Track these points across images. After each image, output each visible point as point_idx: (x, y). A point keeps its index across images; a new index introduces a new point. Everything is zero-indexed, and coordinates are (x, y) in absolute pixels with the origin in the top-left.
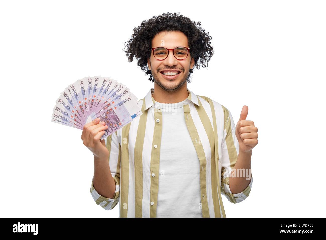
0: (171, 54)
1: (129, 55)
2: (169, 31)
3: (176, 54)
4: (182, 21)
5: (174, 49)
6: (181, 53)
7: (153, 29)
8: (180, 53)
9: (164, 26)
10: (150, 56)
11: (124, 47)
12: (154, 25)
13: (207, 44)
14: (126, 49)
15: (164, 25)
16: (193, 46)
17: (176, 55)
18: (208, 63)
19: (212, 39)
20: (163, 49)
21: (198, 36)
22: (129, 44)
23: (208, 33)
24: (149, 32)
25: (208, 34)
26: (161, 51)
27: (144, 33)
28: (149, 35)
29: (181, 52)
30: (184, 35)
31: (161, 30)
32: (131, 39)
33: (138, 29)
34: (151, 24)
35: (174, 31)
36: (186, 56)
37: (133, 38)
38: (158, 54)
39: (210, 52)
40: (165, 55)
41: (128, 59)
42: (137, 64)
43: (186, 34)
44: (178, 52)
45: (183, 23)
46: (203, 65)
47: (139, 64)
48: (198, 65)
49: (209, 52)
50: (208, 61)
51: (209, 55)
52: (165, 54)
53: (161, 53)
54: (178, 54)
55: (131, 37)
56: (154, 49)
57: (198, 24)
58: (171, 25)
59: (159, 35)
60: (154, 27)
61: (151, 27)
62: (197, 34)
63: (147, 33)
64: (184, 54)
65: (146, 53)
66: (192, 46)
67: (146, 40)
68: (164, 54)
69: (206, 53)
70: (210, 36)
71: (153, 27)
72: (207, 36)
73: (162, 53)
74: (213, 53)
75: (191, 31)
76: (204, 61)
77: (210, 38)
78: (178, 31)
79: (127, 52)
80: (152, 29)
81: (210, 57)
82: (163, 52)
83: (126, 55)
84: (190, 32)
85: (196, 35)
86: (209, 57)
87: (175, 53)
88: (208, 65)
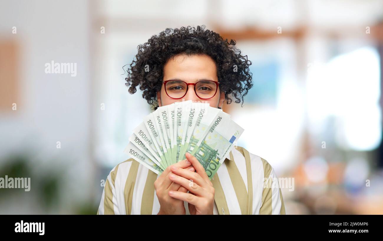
0: (191, 90)
1: (130, 84)
2: (189, 54)
3: (199, 89)
4: (209, 40)
5: (196, 83)
6: (206, 88)
7: (166, 51)
8: (204, 87)
9: (182, 47)
10: (160, 90)
11: (123, 72)
12: (167, 45)
13: (244, 71)
14: (126, 76)
15: (181, 45)
16: (224, 77)
17: (199, 91)
18: (244, 98)
19: (251, 64)
20: (179, 81)
21: (231, 63)
22: (130, 68)
23: (247, 56)
24: (160, 55)
25: (246, 58)
26: (177, 85)
27: (153, 55)
28: (160, 59)
29: (207, 86)
30: (211, 60)
31: (178, 52)
32: (133, 61)
33: (145, 47)
34: (163, 43)
35: (197, 55)
36: (214, 92)
37: (136, 60)
38: (171, 89)
39: (248, 82)
40: (182, 91)
41: (129, 90)
42: (141, 96)
43: (214, 58)
44: (202, 86)
45: (210, 42)
46: (237, 98)
47: (145, 97)
48: (230, 98)
49: (246, 82)
50: (244, 95)
51: (247, 87)
52: (183, 89)
53: (176, 88)
54: (201, 89)
55: (134, 58)
56: (166, 82)
57: (231, 44)
58: (192, 46)
59: (174, 60)
60: (167, 47)
61: (164, 47)
62: (229, 60)
63: (157, 56)
64: (210, 89)
65: (154, 85)
66: (222, 77)
67: (155, 65)
68: (180, 89)
69: (242, 83)
70: (248, 60)
71: (165, 48)
72: (244, 60)
73: (178, 87)
74: (252, 85)
75: (222, 54)
76: (238, 93)
77: (249, 63)
78: (202, 55)
79: (128, 80)
80: (164, 50)
81: (247, 89)
82: (180, 86)
83: (126, 84)
84: (220, 55)
85: (228, 62)
86: (245, 90)
87: (197, 88)
88: (243, 101)
